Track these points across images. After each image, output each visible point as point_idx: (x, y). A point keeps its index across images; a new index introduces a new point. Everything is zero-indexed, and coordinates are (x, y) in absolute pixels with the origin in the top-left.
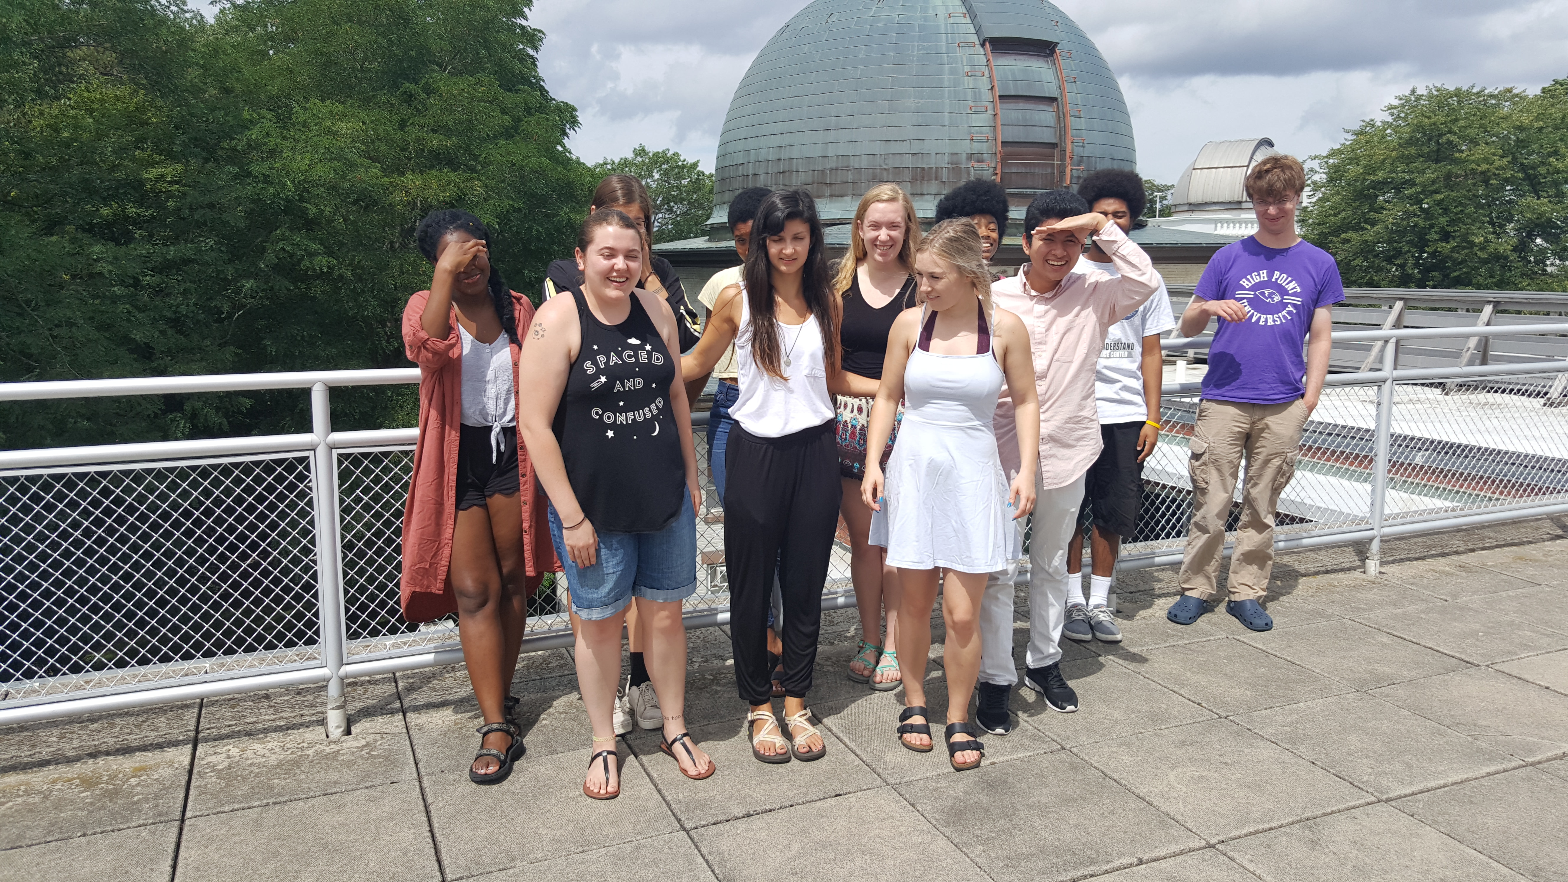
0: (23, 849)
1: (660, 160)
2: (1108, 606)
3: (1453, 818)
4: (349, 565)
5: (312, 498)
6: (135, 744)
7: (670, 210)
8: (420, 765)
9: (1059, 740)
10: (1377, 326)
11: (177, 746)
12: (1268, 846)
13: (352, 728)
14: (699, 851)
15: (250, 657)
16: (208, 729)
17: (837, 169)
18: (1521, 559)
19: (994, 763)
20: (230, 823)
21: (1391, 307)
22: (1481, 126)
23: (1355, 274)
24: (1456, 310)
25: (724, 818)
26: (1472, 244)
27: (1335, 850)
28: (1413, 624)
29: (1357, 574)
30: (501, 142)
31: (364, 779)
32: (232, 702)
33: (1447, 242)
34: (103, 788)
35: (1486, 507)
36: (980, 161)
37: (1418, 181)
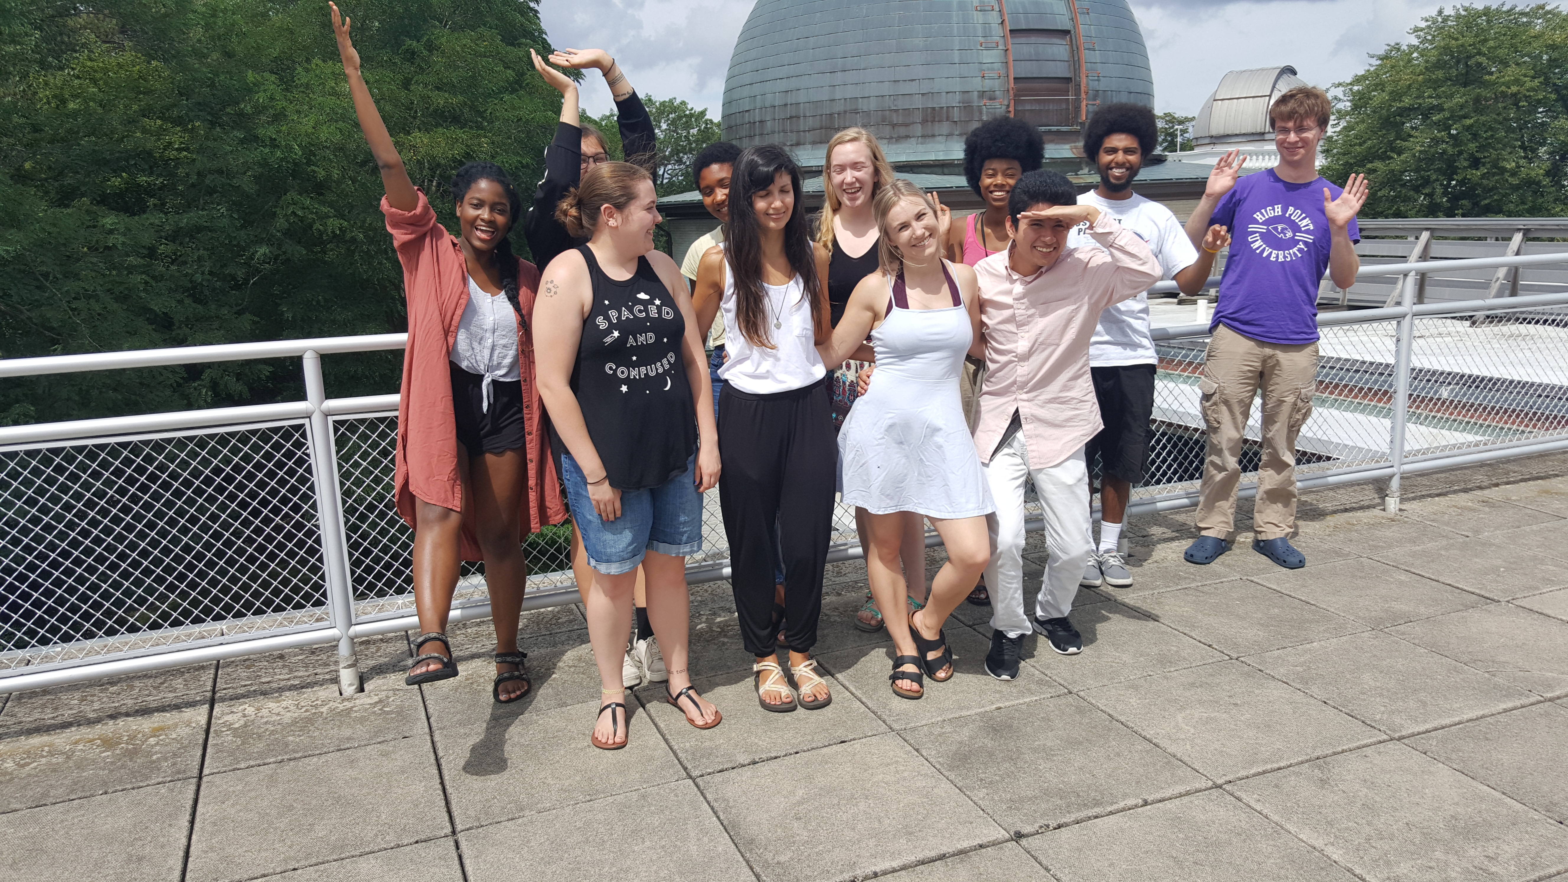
0: (48, 807)
1: (666, 108)
2: (1118, 551)
3: (1466, 755)
4: (352, 528)
5: (310, 464)
6: (153, 705)
7: (680, 161)
8: (431, 720)
9: (1066, 684)
10: (1404, 258)
11: (194, 706)
12: (1276, 786)
13: (365, 686)
14: (705, 798)
15: (259, 620)
16: (225, 689)
17: (845, 112)
18: (1547, 492)
19: (1000, 708)
20: (246, 780)
21: (1417, 238)
22: (1512, 45)
23: (1382, 205)
24: (1486, 239)
25: (730, 765)
26: (1503, 170)
27: (1344, 788)
28: (1433, 561)
29: (1377, 512)
30: (506, 97)
31: (376, 734)
32: (247, 663)
33: (1477, 169)
34: (123, 748)
35: (1511, 441)
36: (992, 98)
37: (1446, 106)
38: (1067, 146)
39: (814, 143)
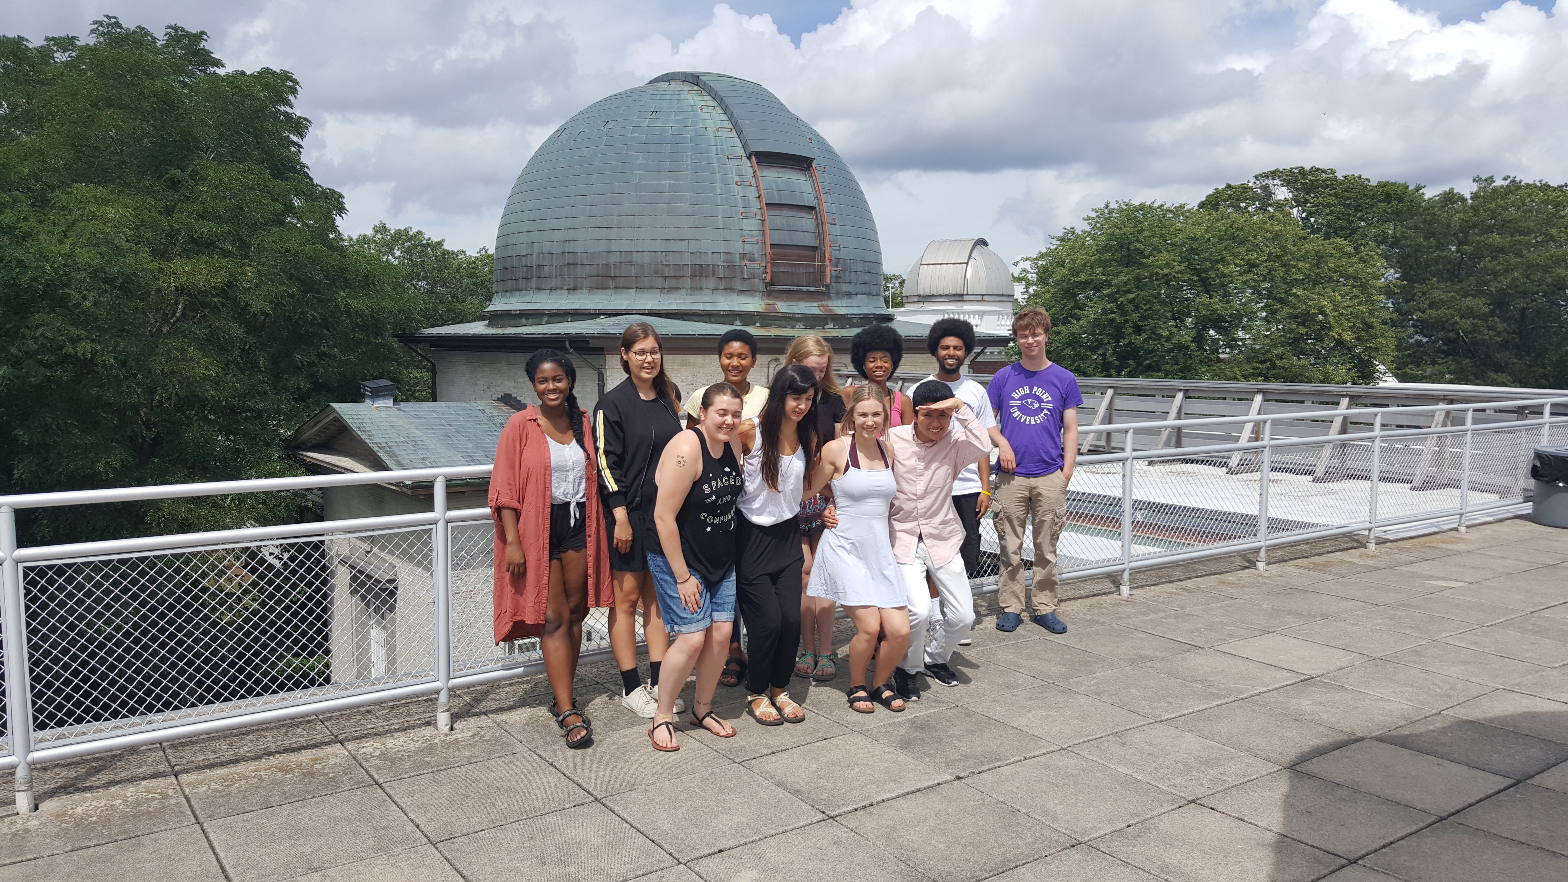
1: (400, 237)
3: (1200, 728)
8: (524, 743)
11: (329, 745)
12: (1098, 747)
13: (455, 726)
14: (754, 772)
17: (621, 263)
18: (1223, 583)
19: (917, 716)
20: (417, 783)
21: (1101, 395)
22: (1162, 236)
26: (1160, 337)
27: (1135, 746)
28: (1158, 626)
29: (1115, 596)
31: (491, 753)
32: (344, 717)
33: (1140, 335)
36: (752, 260)
37: (1113, 282)
38: (815, 304)
39: (591, 288)
